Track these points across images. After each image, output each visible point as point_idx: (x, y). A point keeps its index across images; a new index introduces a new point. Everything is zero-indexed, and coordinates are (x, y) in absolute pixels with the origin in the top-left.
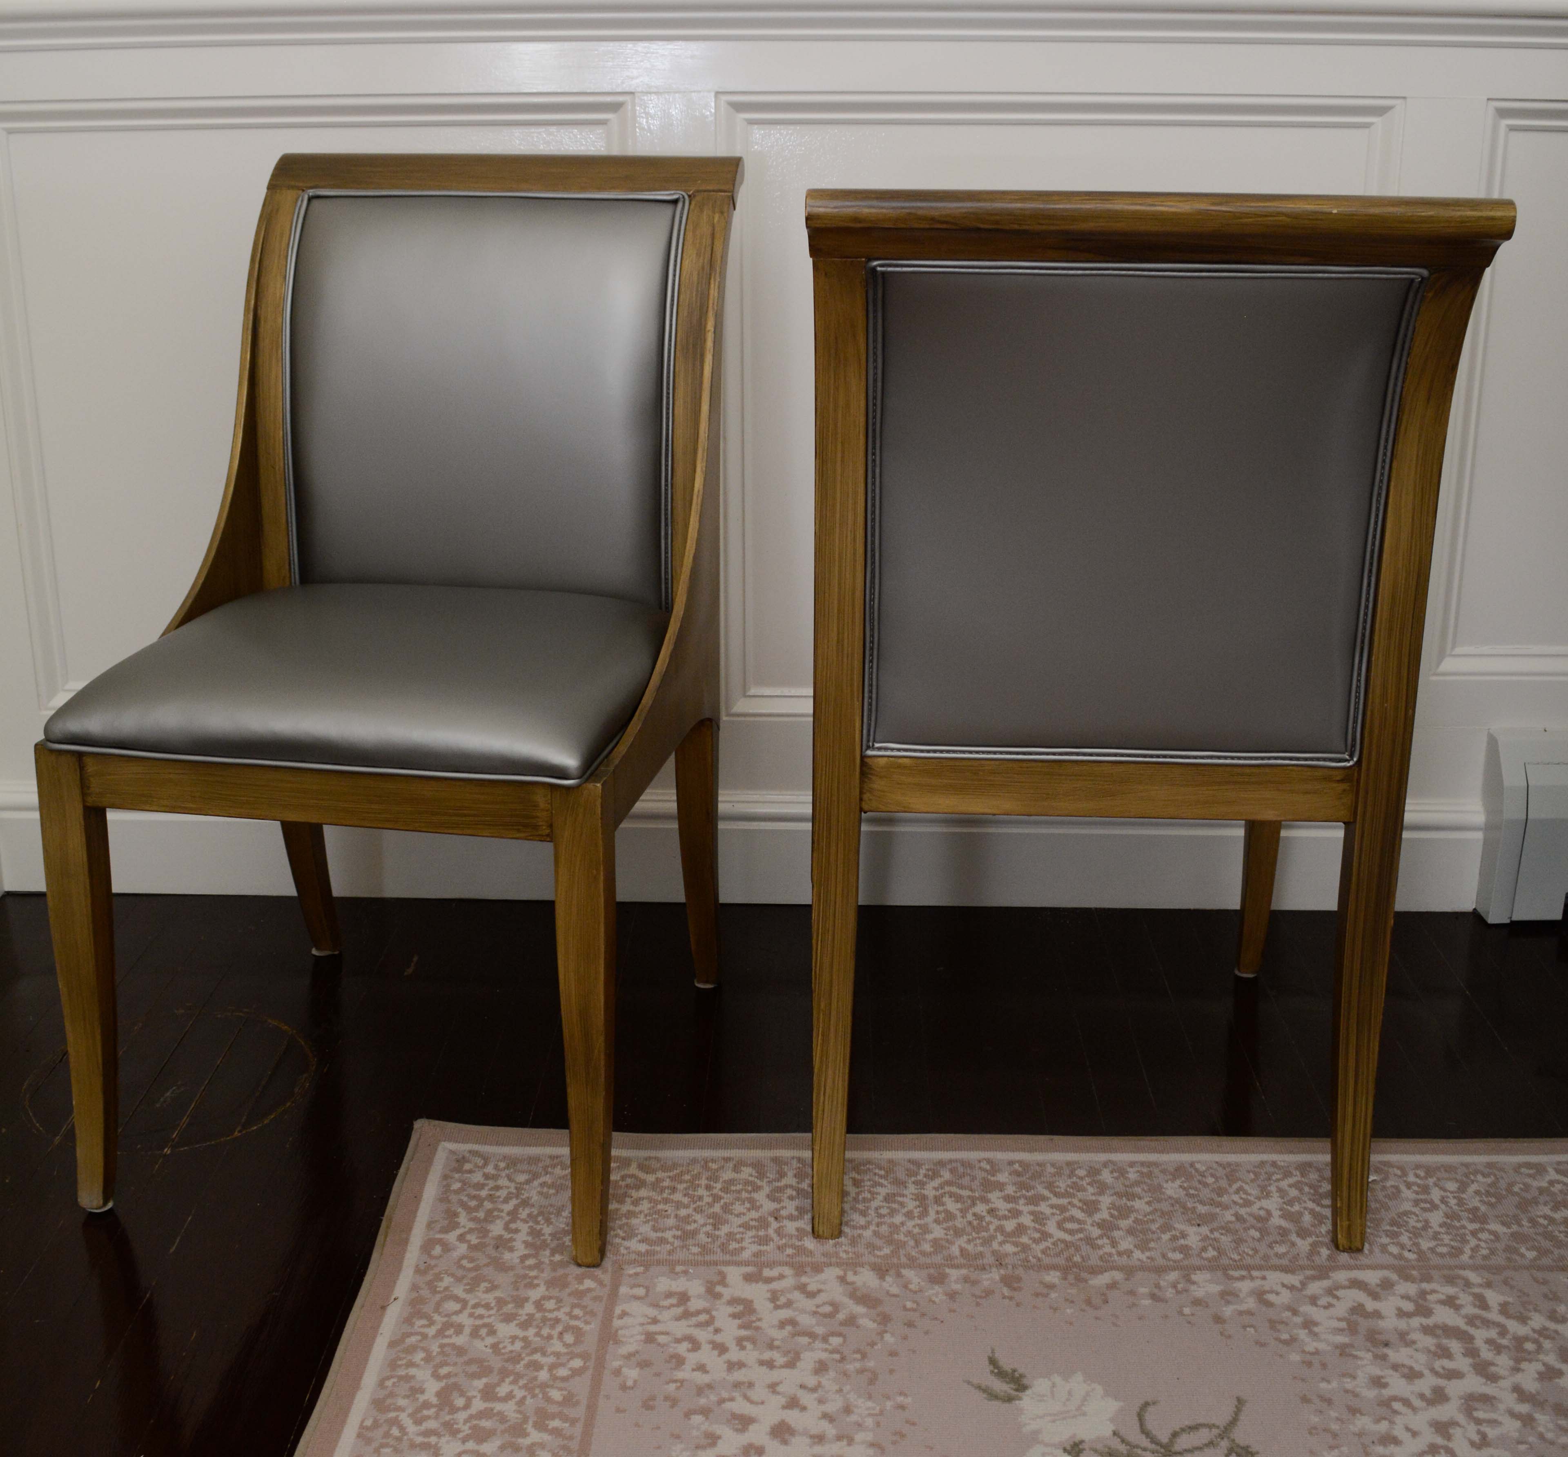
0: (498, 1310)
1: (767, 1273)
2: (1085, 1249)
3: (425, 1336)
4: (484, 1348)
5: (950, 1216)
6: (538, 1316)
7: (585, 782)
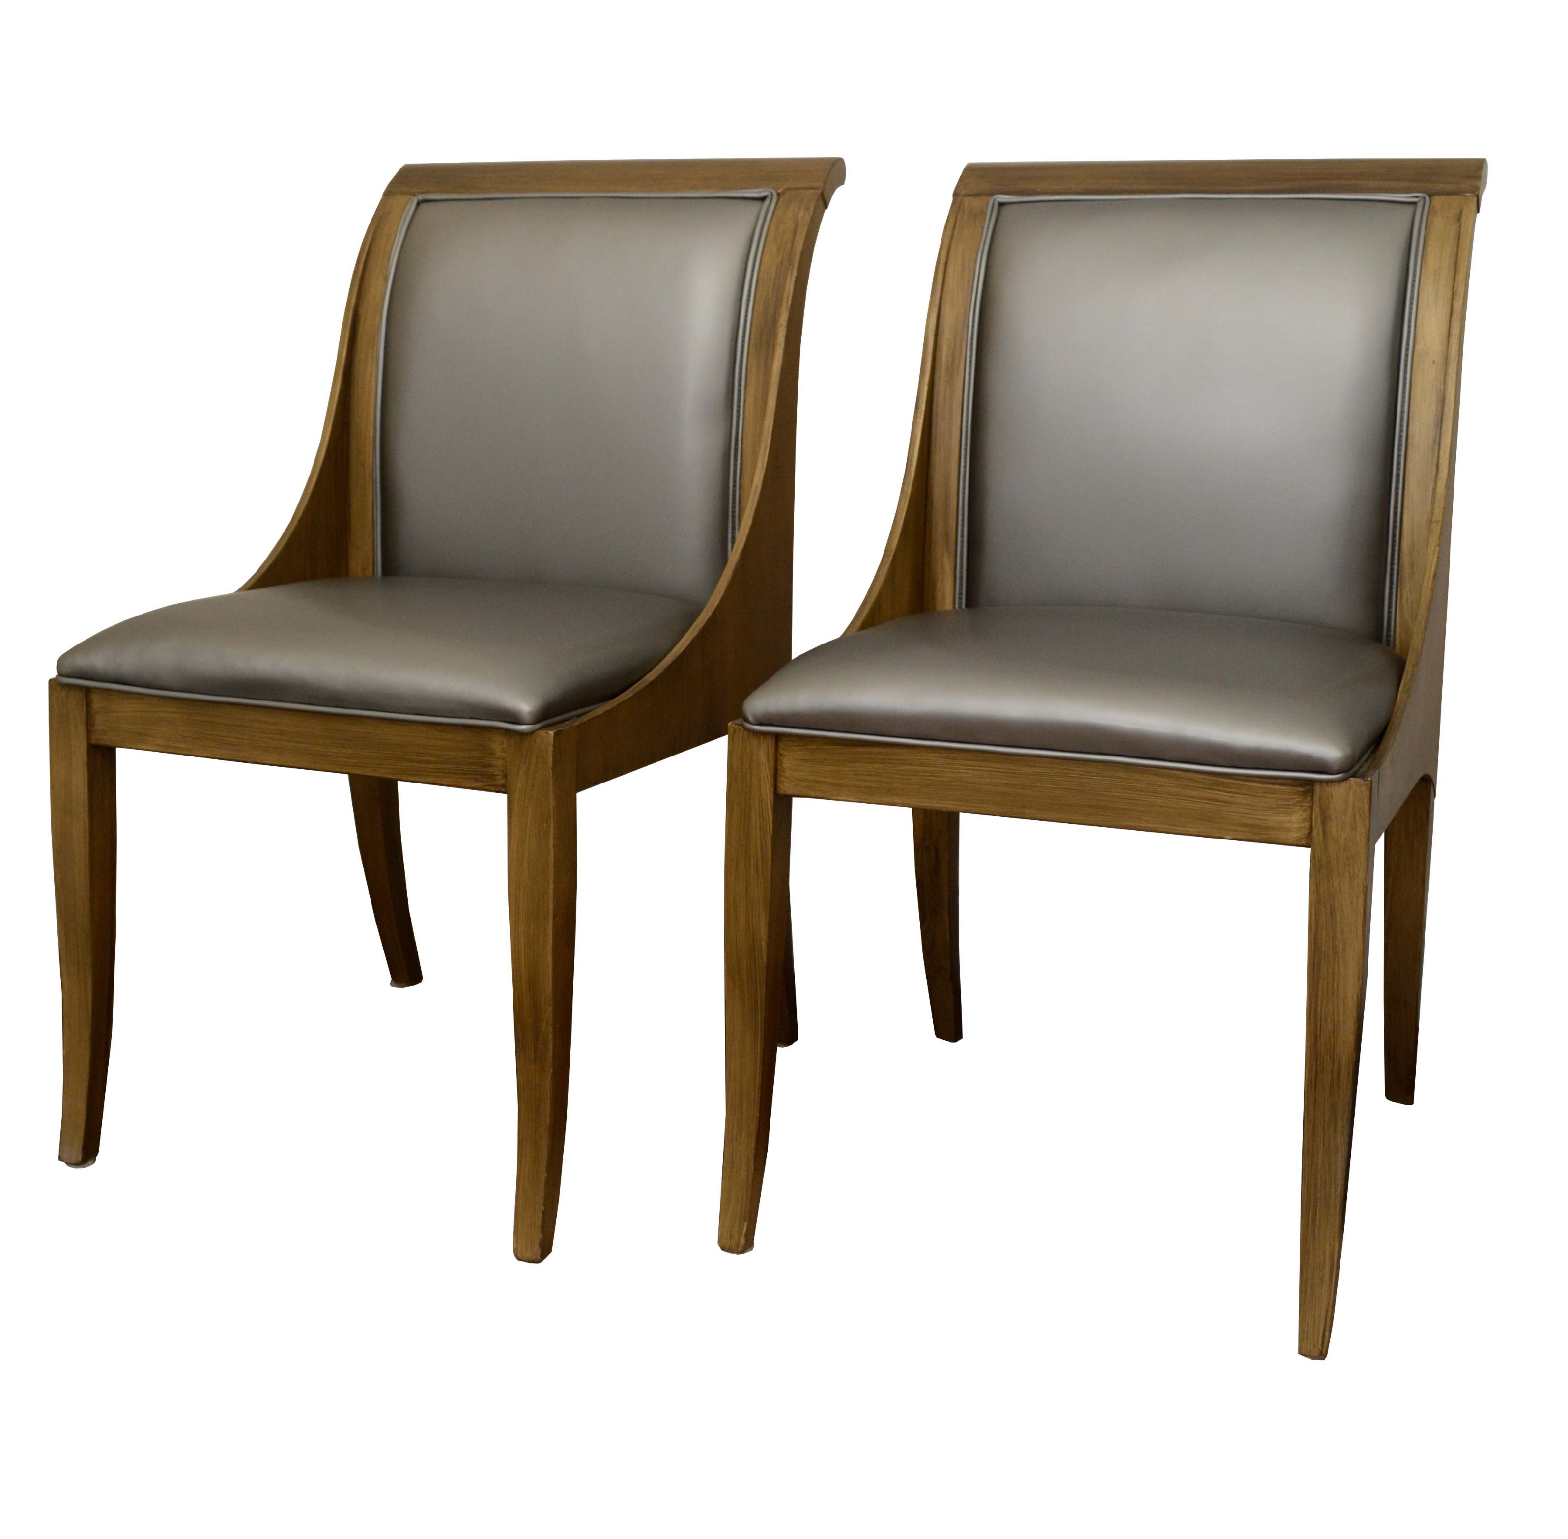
7: (538, 730)
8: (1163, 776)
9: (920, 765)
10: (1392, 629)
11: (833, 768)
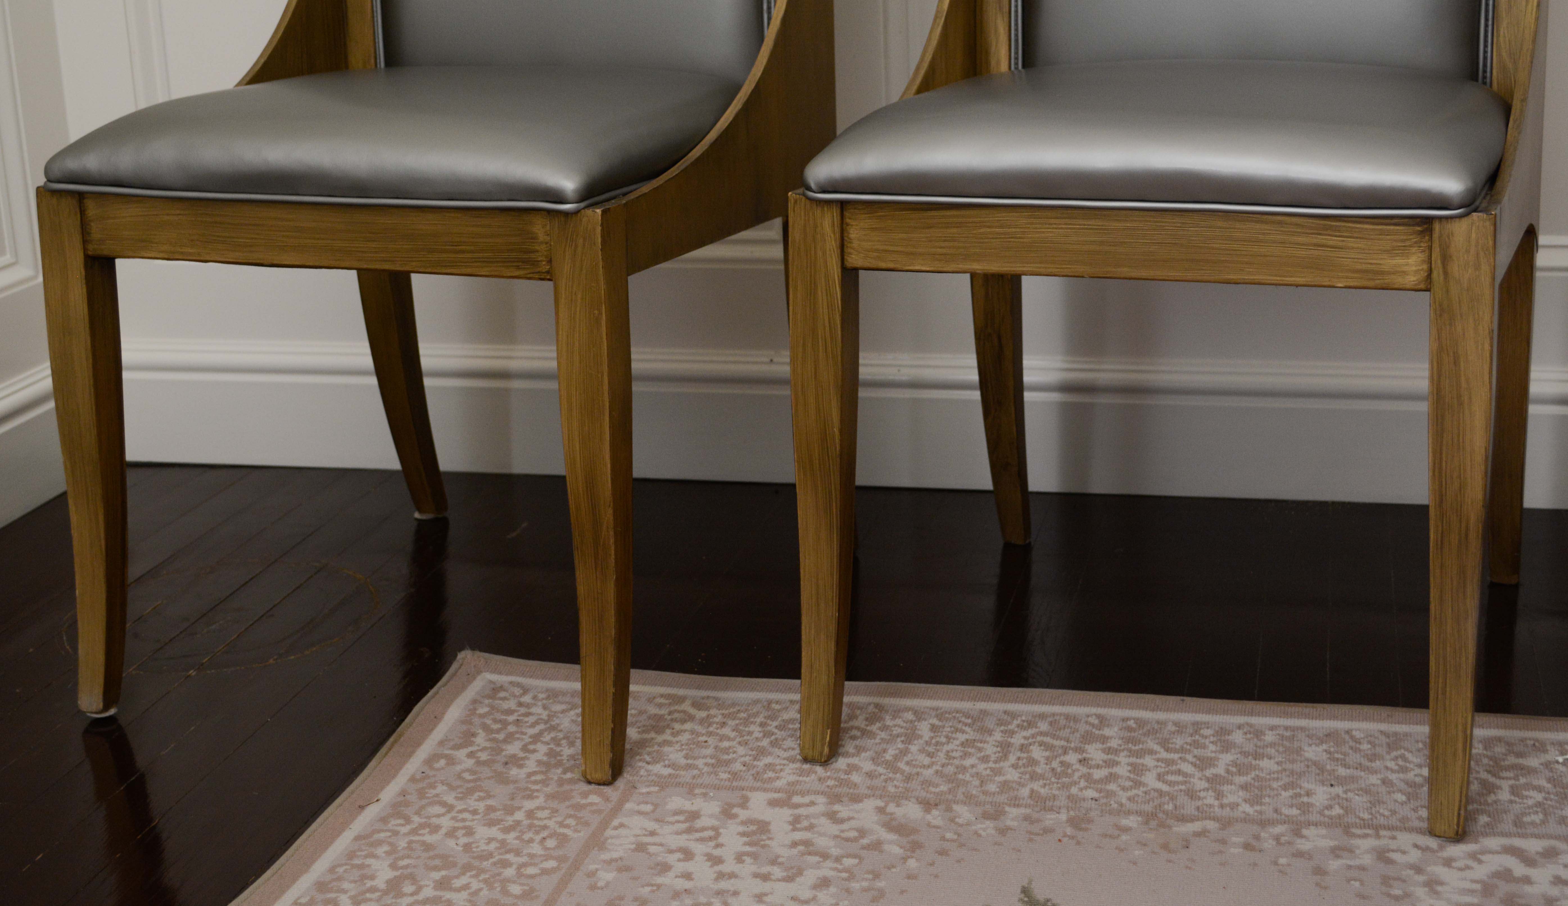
0: (485, 815)
1: (796, 799)
2: (1183, 799)
3: (396, 833)
4: (455, 846)
5: (1032, 762)
6: (526, 822)
7: (584, 208)
8: (1266, 222)
9: (1001, 227)
10: (1488, 70)
11: (904, 236)
